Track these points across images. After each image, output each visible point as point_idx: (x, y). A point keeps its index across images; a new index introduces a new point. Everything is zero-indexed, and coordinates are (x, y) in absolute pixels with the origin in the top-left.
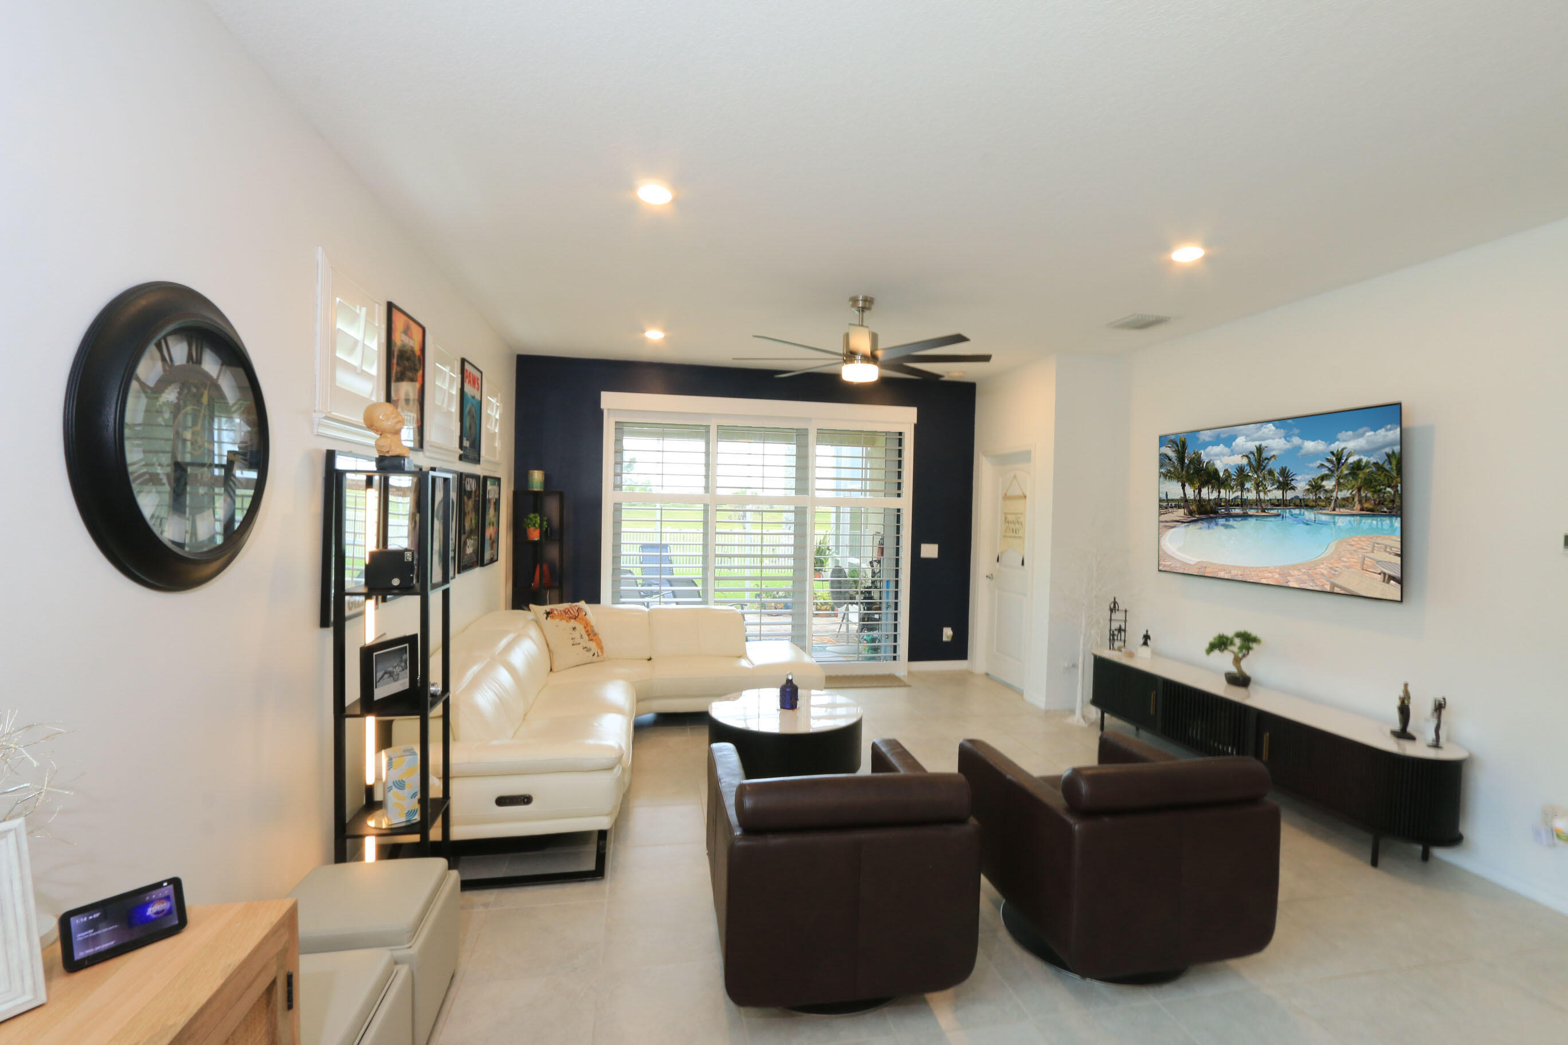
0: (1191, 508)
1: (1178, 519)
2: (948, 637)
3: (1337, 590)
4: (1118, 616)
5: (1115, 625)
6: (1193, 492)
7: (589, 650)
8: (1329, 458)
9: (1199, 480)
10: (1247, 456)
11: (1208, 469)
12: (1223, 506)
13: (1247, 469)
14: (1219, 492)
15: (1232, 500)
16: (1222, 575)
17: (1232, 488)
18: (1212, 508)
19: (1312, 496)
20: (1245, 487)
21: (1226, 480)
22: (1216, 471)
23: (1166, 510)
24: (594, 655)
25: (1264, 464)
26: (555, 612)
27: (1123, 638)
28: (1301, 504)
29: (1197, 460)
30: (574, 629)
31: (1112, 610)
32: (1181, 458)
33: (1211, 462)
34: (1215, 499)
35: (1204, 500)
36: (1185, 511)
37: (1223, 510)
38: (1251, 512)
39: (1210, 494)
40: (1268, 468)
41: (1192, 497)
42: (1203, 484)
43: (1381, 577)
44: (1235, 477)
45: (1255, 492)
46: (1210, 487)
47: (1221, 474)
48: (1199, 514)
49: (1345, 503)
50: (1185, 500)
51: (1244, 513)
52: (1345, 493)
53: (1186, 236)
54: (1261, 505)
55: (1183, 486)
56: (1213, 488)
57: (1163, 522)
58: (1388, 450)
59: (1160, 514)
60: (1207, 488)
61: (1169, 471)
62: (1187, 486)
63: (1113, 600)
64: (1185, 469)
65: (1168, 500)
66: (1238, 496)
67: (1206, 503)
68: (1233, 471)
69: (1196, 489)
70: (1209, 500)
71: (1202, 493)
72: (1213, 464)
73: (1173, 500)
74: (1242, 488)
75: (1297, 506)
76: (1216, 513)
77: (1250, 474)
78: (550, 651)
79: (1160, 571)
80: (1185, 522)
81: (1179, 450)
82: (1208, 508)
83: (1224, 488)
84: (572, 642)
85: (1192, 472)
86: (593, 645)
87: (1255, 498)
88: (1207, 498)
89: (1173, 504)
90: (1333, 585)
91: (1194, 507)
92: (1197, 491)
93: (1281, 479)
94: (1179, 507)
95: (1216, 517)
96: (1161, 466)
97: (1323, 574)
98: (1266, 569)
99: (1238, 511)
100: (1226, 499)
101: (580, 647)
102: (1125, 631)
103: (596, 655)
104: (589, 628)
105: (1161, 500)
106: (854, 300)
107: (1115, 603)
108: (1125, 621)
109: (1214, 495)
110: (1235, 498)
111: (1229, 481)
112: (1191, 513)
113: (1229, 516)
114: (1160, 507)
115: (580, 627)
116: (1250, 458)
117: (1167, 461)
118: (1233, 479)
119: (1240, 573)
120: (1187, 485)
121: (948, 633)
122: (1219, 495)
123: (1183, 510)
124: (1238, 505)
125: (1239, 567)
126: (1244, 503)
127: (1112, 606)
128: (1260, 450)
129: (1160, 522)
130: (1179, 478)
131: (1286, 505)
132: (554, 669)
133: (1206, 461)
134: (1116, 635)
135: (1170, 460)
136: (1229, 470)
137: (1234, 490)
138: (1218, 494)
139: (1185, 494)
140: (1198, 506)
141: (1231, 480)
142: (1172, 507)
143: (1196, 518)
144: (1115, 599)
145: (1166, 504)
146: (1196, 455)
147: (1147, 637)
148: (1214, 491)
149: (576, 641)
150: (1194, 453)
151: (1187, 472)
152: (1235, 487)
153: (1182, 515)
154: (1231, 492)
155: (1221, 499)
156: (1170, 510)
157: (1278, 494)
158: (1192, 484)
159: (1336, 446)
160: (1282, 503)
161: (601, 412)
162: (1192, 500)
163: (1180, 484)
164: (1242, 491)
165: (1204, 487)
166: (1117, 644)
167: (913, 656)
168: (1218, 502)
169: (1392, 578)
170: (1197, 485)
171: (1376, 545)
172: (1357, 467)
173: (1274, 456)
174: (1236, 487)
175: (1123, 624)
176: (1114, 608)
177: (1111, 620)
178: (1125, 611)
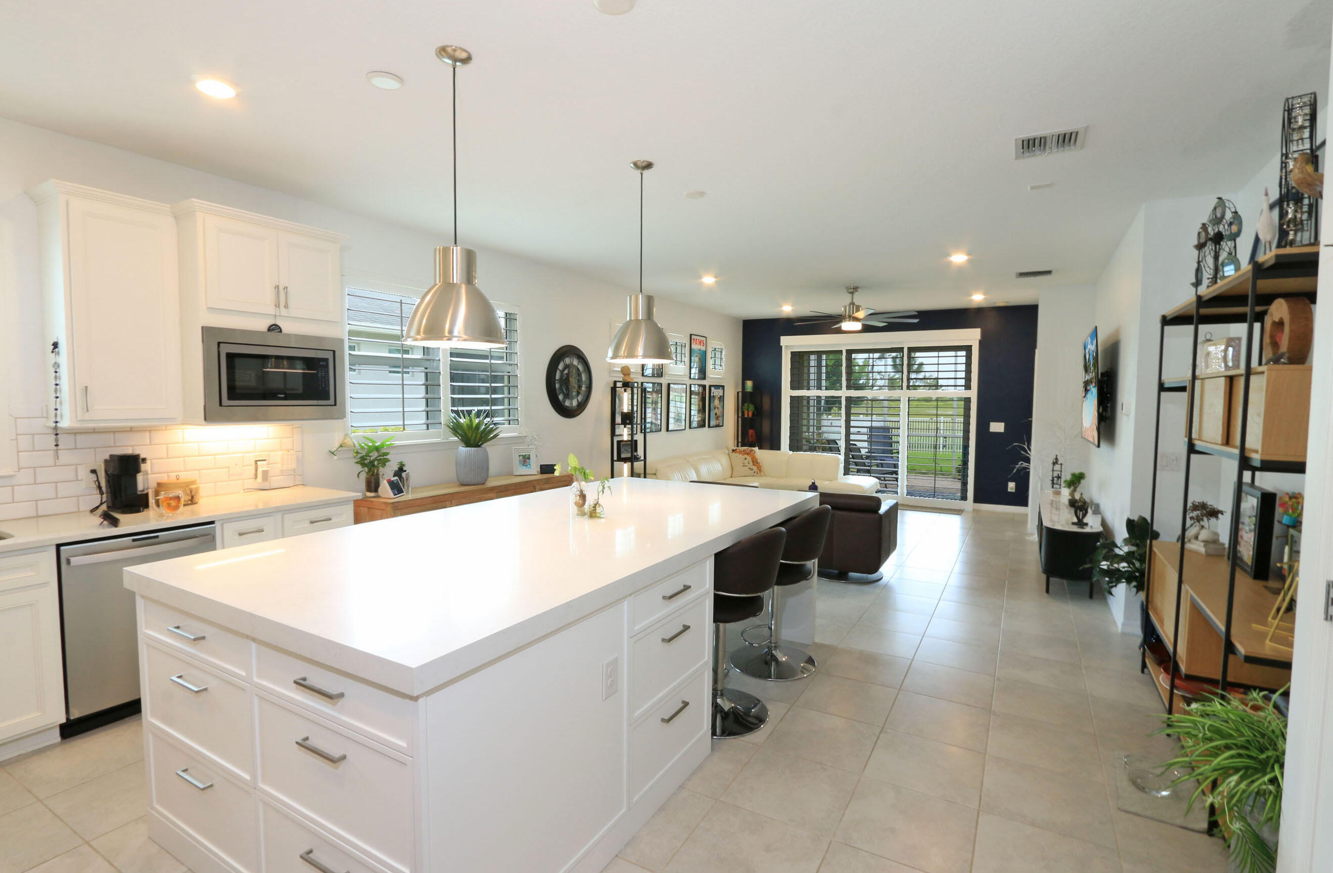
2: (1012, 489)
4: (1057, 467)
5: (1056, 474)
7: (752, 470)
24: (755, 472)
26: (738, 450)
27: (1059, 483)
30: (746, 459)
31: (1054, 464)
53: (957, 248)
63: (1055, 457)
78: (732, 468)
84: (743, 465)
86: (755, 468)
101: (747, 468)
102: (1060, 477)
103: (756, 473)
104: (754, 460)
106: (847, 288)
107: (1057, 459)
108: (1061, 471)
115: (749, 458)
121: (1011, 486)
127: (1055, 461)
132: (733, 476)
134: (1056, 480)
144: (1056, 456)
149: (746, 464)
161: (782, 346)
166: (1055, 486)
167: (977, 500)
175: (1059, 473)
176: (1055, 462)
177: (1053, 470)
178: (1061, 464)
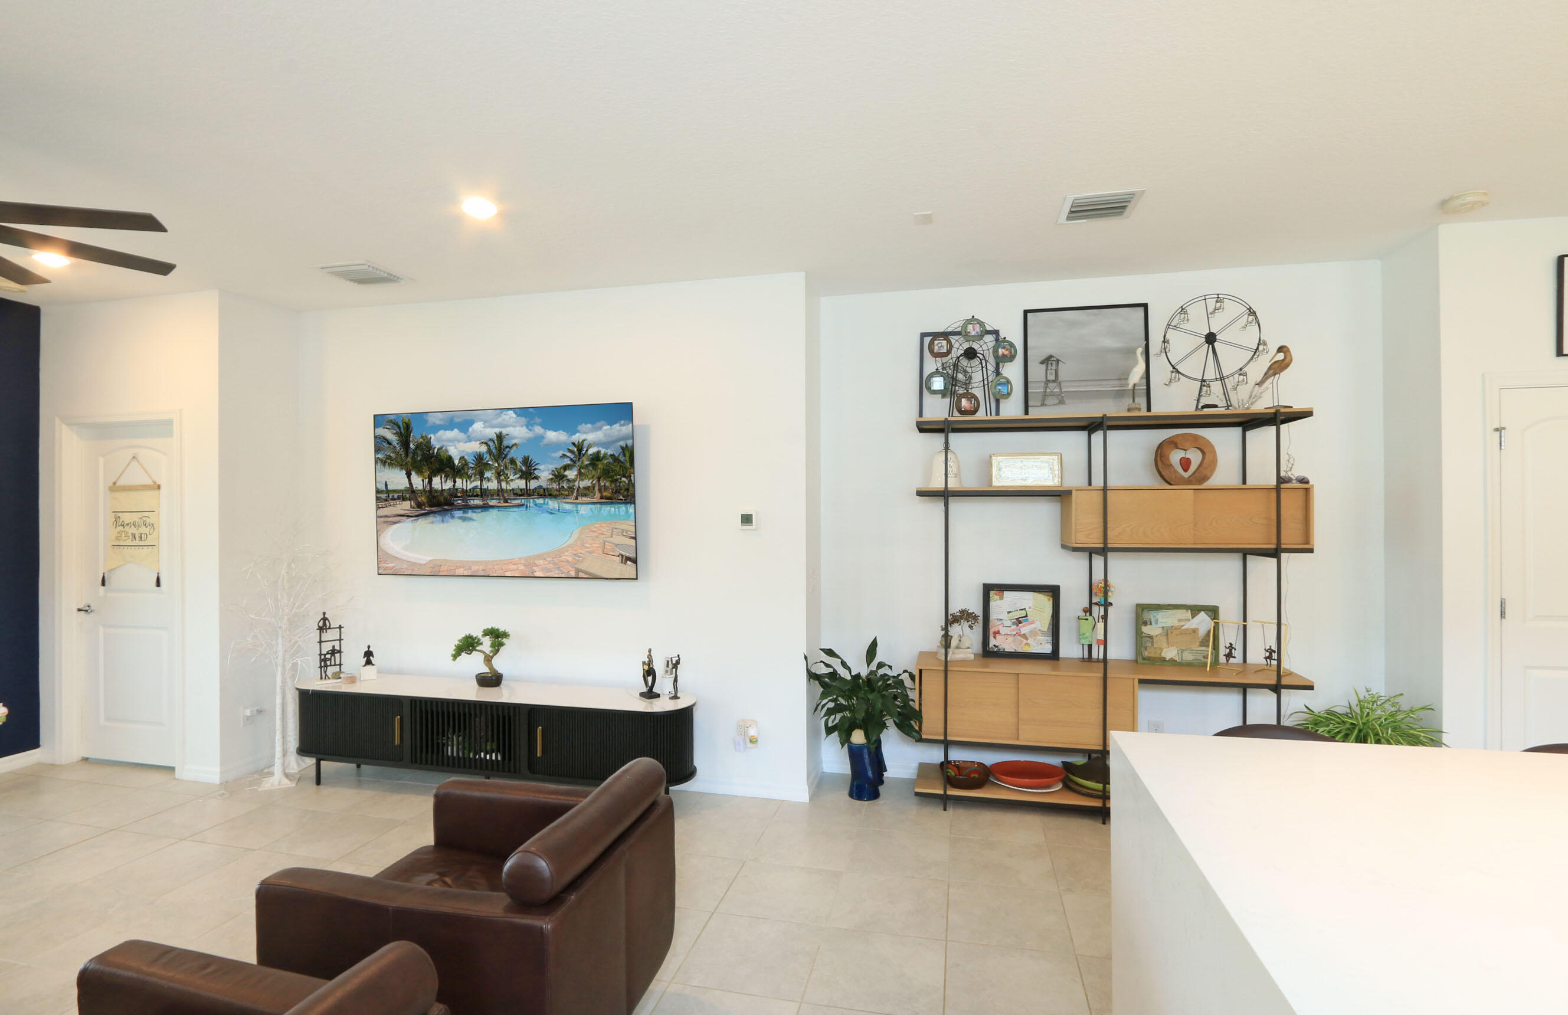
0: (419, 499)
1: (403, 512)
3: (581, 575)
4: (328, 635)
5: (327, 647)
6: (422, 482)
8: (570, 448)
9: (429, 468)
10: (486, 444)
11: (440, 455)
12: (459, 497)
13: (487, 457)
14: (455, 482)
15: (470, 490)
16: (460, 571)
17: (470, 477)
18: (446, 499)
19: (555, 486)
20: (485, 477)
21: (463, 468)
22: (450, 459)
23: (387, 503)
25: (505, 453)
27: (338, 662)
28: (545, 493)
29: (425, 446)
31: (321, 629)
32: (405, 441)
33: (444, 448)
34: (450, 489)
35: (436, 491)
36: (412, 503)
37: (460, 502)
38: (493, 503)
39: (443, 484)
40: (509, 456)
41: (421, 488)
42: (434, 473)
43: (619, 559)
44: (473, 466)
45: (496, 481)
46: (443, 476)
47: (456, 462)
48: (430, 506)
49: (587, 492)
50: (411, 490)
51: (484, 504)
52: (586, 483)
54: (503, 496)
55: (409, 475)
56: (447, 477)
57: (382, 517)
58: (623, 444)
59: (378, 508)
60: (439, 477)
61: (389, 457)
62: (414, 475)
63: (322, 616)
64: (410, 455)
65: (388, 491)
66: (477, 486)
67: (439, 494)
68: (470, 459)
69: (426, 478)
70: (443, 490)
71: (433, 483)
72: (447, 451)
73: (394, 491)
74: (482, 478)
75: (541, 496)
76: (452, 504)
77: (489, 462)
79: (379, 574)
80: (412, 517)
81: (401, 433)
82: (442, 499)
83: (460, 478)
85: (419, 459)
87: (496, 488)
88: (440, 489)
89: (396, 496)
90: (578, 571)
91: (423, 499)
92: (427, 480)
93: (524, 468)
94: (404, 499)
95: (452, 509)
96: (377, 450)
97: (568, 561)
98: (511, 562)
99: (477, 502)
100: (463, 489)
102: (340, 652)
105: (378, 492)
107: (325, 619)
108: (340, 640)
109: (448, 485)
110: (474, 488)
111: (466, 470)
112: (419, 505)
113: (466, 508)
114: (378, 499)
116: (489, 446)
117: (385, 445)
118: (471, 467)
119: (481, 568)
120: (413, 473)
122: (454, 485)
123: (409, 502)
124: (477, 496)
125: (480, 561)
126: (484, 493)
127: (321, 624)
128: (500, 437)
129: (378, 517)
130: (402, 466)
131: (529, 495)
133: (437, 447)
134: (328, 659)
135: (389, 443)
136: (466, 457)
137: (472, 480)
138: (453, 483)
139: (411, 484)
140: (428, 497)
141: (468, 469)
142: (393, 499)
143: (426, 511)
144: (324, 614)
145: (385, 496)
146: (424, 440)
147: (368, 654)
148: (448, 481)
150: (422, 437)
151: (413, 458)
152: (473, 476)
153: (408, 507)
154: (468, 482)
155: (457, 489)
156: (392, 503)
157: (521, 484)
158: (419, 472)
159: (577, 438)
160: (526, 493)
162: (420, 490)
163: (404, 472)
164: (481, 481)
165: (435, 476)
166: (331, 670)
168: (454, 493)
169: (628, 559)
170: (426, 474)
171: (614, 530)
172: (596, 458)
173: (515, 444)
174: (475, 476)
175: (337, 644)
176: (324, 626)
177: (320, 642)
178: (340, 627)
